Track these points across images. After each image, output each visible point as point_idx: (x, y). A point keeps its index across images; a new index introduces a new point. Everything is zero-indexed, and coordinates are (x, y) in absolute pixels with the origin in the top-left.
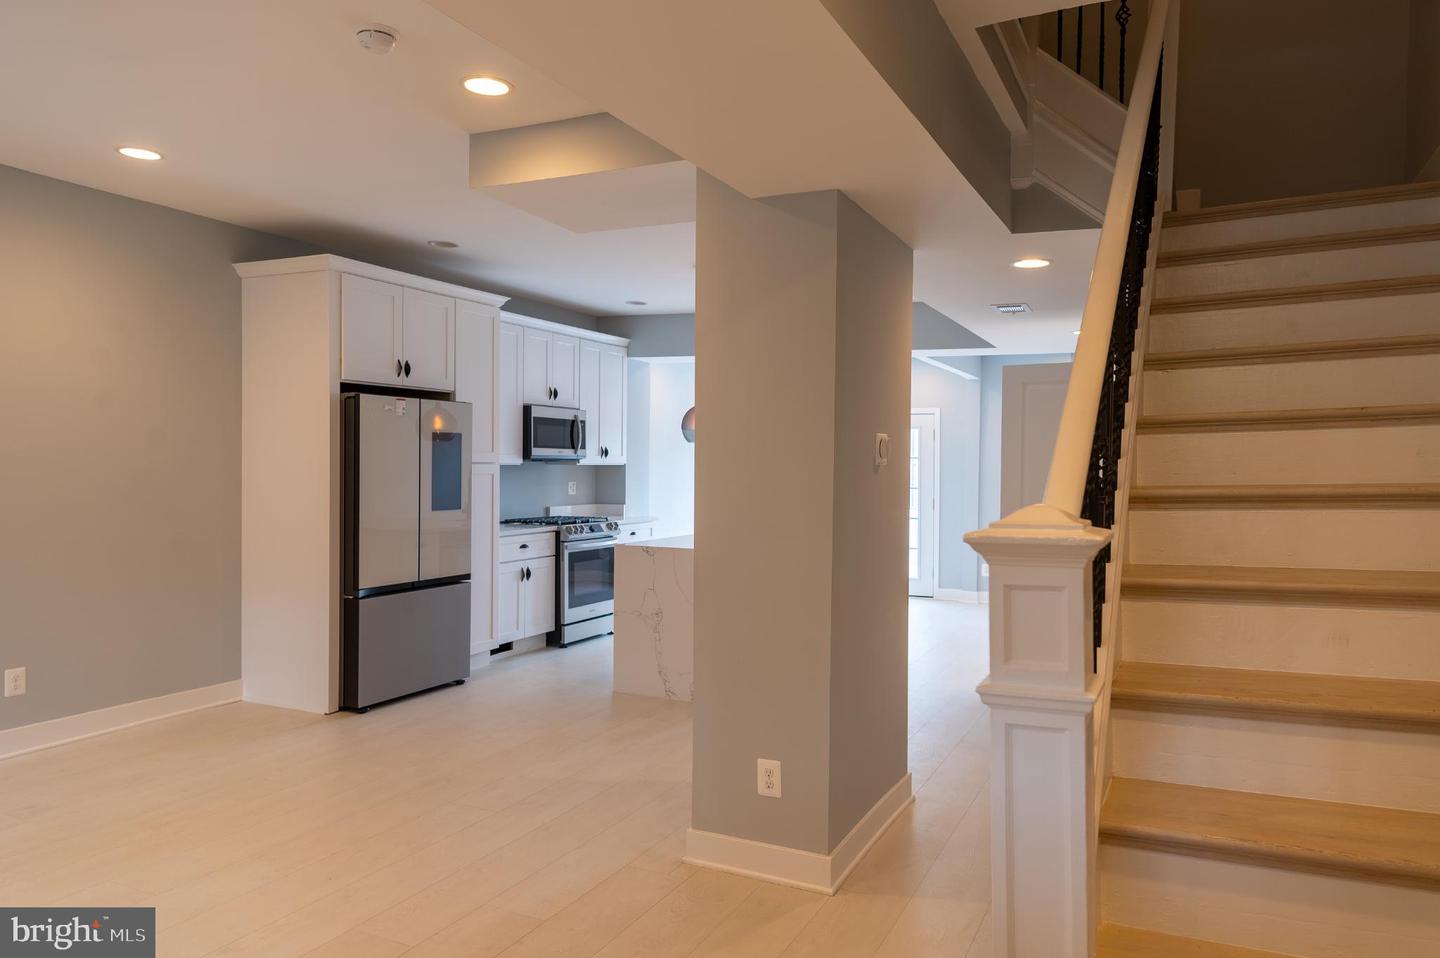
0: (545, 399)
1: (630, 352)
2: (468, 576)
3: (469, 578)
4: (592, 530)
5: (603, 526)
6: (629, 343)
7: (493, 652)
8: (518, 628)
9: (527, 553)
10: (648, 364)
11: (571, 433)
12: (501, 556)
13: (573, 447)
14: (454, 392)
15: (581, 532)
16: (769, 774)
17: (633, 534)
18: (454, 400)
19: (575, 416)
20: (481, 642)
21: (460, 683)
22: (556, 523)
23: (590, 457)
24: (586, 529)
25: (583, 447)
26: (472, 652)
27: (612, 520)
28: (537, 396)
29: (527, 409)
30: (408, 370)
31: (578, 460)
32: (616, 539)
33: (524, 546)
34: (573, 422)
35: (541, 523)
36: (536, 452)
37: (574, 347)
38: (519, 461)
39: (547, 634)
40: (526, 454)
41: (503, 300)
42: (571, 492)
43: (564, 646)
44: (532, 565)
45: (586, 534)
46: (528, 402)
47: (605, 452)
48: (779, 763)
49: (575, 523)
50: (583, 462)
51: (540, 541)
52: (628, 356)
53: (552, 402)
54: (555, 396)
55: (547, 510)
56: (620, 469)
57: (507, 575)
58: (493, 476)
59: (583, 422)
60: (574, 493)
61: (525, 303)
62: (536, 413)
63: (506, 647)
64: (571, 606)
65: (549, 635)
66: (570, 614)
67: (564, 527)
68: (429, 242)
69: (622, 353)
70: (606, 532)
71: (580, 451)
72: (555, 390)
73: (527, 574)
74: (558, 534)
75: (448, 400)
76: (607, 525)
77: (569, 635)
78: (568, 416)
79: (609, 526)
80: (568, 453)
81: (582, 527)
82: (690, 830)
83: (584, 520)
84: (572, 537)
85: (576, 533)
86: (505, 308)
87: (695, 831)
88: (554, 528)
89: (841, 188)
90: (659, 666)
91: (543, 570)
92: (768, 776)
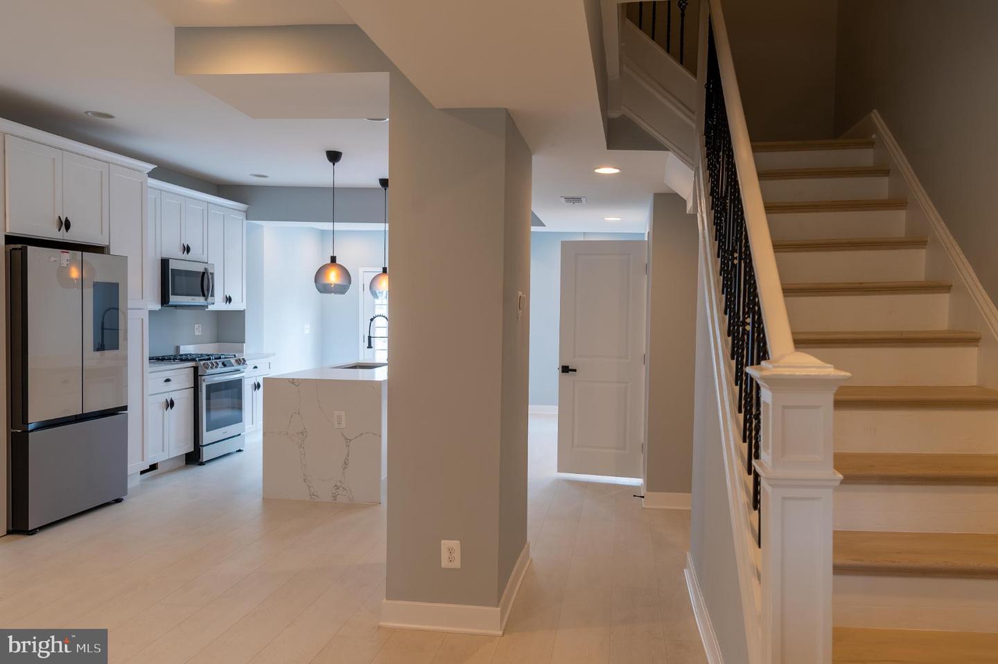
0: (179, 254)
1: (249, 216)
2: (125, 408)
3: (126, 410)
4: (224, 365)
5: (233, 361)
6: (248, 209)
7: (142, 472)
8: (163, 451)
9: (172, 386)
10: (262, 226)
11: (202, 283)
12: (149, 389)
13: (204, 295)
14: (108, 247)
15: (216, 367)
16: (450, 551)
17: (256, 367)
18: (109, 254)
19: (206, 269)
20: (135, 465)
21: (118, 501)
22: (193, 360)
23: (218, 304)
24: (220, 365)
25: (212, 295)
26: (129, 472)
27: (238, 356)
28: (172, 250)
29: (165, 263)
30: (67, 225)
31: (207, 307)
32: (243, 372)
33: (168, 380)
34: (204, 273)
35: (174, 360)
36: (174, 299)
37: (203, 210)
38: (158, 307)
39: (186, 454)
40: (164, 300)
41: (151, 167)
42: (197, 333)
43: (202, 464)
44: (175, 396)
45: (220, 369)
46: (165, 256)
47: (229, 300)
48: (458, 541)
49: (210, 359)
50: (211, 308)
51: (181, 375)
52: (247, 219)
53: (185, 256)
54: (188, 251)
55: (178, 348)
56: (241, 314)
57: (154, 407)
58: (142, 320)
59: (212, 274)
60: (200, 334)
61: (167, 172)
62: (173, 265)
63: (153, 467)
64: (207, 431)
65: (188, 455)
66: (207, 437)
67: (202, 363)
68: (86, 112)
69: (242, 216)
70: (237, 367)
71: (210, 299)
72: (188, 247)
73: (171, 404)
74: (196, 369)
75: (103, 253)
76: (236, 361)
77: (207, 454)
78: (199, 268)
79: (239, 362)
80: (200, 300)
81: (217, 363)
82: (385, 601)
83: (216, 356)
84: (209, 371)
85: (212, 368)
86: (152, 174)
87: (389, 602)
88: (193, 364)
89: (507, 107)
90: (305, 475)
91: (183, 400)
92: (450, 552)
